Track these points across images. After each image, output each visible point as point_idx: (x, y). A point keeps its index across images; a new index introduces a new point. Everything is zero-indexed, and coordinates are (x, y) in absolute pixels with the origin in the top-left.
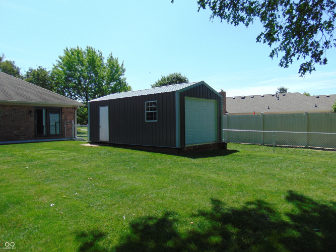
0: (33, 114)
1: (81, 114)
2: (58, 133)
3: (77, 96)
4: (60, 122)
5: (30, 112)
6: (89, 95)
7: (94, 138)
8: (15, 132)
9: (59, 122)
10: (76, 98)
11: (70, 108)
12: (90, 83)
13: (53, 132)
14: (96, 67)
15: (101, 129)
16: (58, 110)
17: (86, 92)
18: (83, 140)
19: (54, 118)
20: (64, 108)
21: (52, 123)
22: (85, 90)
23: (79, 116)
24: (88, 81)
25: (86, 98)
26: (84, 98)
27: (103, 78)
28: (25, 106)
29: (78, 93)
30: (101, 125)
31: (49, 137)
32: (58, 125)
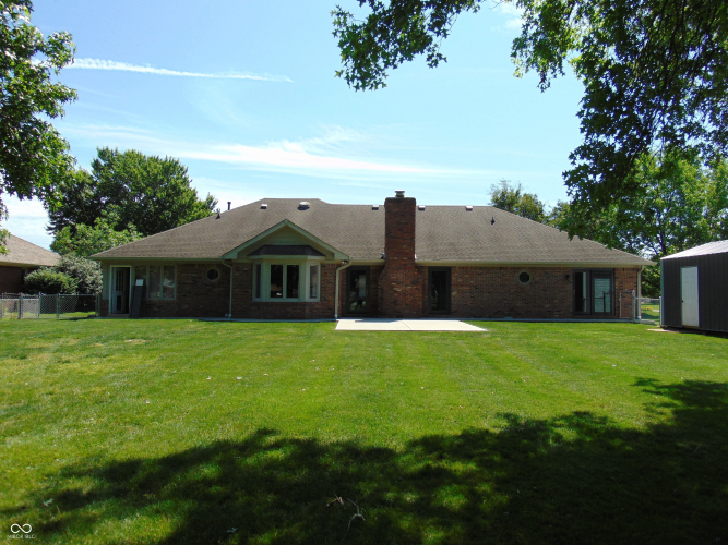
0: (571, 279)
1: (651, 277)
2: (608, 310)
3: (641, 243)
4: (613, 293)
5: (567, 276)
6: (668, 240)
7: (672, 321)
8: (547, 306)
9: (611, 292)
10: (642, 247)
11: (628, 269)
12: (670, 215)
13: (598, 308)
14: (682, 183)
15: (683, 305)
16: (609, 273)
17: (662, 234)
18: (653, 324)
19: (602, 286)
20: (618, 269)
21: (598, 293)
22: (661, 230)
23: (647, 281)
24: (665, 211)
25: (663, 245)
26: (656, 245)
27: (700, 204)
28: (560, 269)
29: (644, 238)
30: (683, 298)
31: (593, 316)
32: (608, 298)
